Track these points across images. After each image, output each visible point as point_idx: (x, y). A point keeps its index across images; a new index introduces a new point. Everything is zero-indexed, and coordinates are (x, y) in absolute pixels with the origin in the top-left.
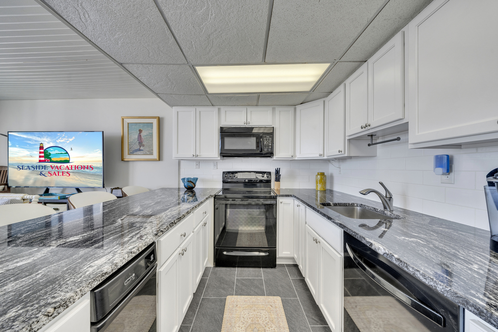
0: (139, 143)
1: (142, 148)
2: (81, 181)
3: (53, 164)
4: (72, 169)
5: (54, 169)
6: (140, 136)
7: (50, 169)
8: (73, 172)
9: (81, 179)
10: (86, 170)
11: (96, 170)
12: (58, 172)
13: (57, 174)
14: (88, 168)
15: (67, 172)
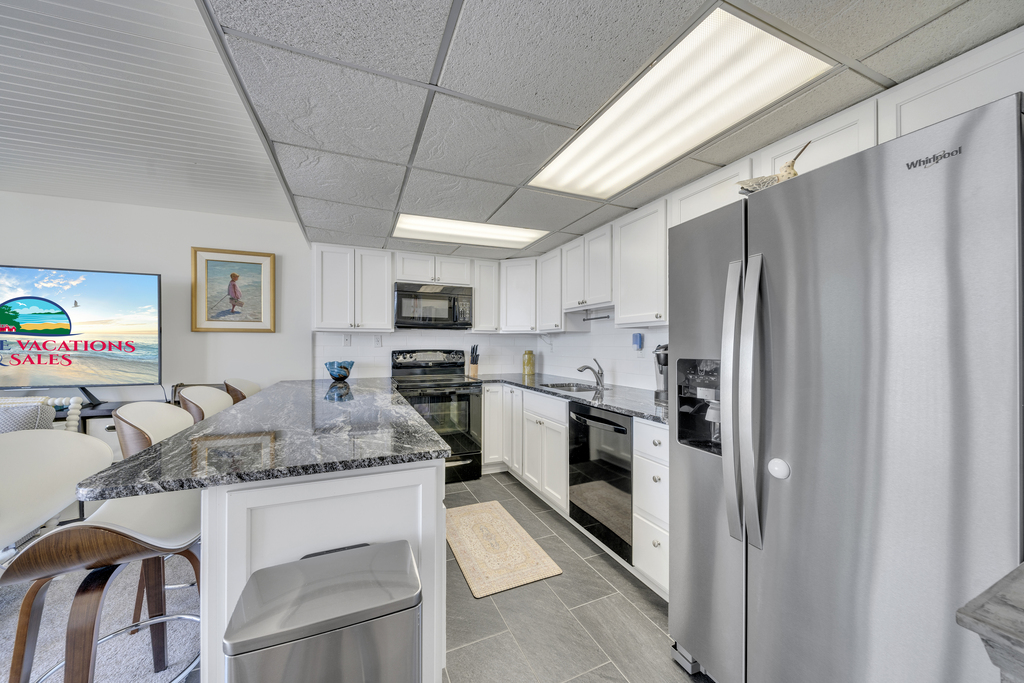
0: (231, 299)
1: (237, 309)
2: (100, 376)
3: (24, 338)
4: (76, 349)
5: (26, 349)
6: (234, 286)
7: (18, 348)
8: (79, 357)
9: (101, 372)
10: (115, 351)
11: (144, 352)
12: (39, 356)
13: (35, 360)
14: (120, 348)
15: (63, 357)
